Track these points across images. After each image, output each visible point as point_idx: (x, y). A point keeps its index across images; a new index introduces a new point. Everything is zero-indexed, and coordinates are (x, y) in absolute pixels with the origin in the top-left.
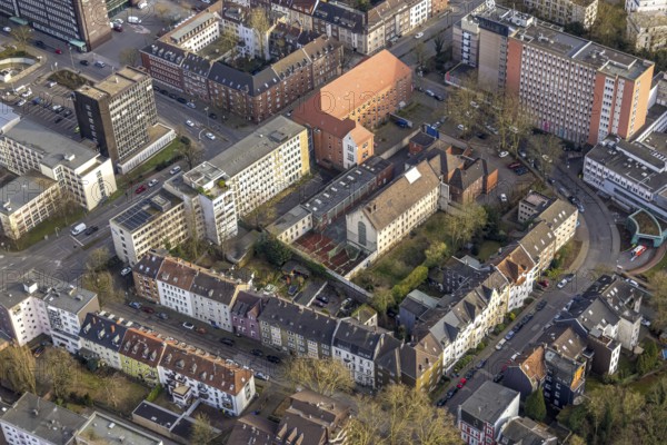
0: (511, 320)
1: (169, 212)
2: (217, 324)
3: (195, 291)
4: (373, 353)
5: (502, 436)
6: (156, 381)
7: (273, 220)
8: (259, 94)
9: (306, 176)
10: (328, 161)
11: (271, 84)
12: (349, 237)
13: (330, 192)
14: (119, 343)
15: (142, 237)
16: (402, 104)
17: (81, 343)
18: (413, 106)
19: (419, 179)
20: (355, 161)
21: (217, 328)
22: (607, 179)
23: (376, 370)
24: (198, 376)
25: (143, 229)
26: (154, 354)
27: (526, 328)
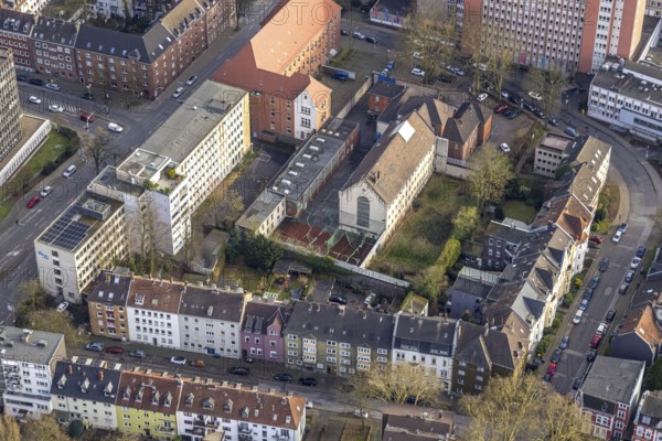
0: (578, 287)
1: (110, 220)
2: (218, 351)
3: (186, 311)
4: (451, 347)
5: (641, 416)
6: (173, 433)
7: (242, 212)
8: (155, 58)
9: (247, 156)
10: (269, 133)
11: (166, 44)
12: (342, 219)
13: (295, 168)
14: (114, 391)
15: (85, 255)
16: (333, 52)
17: (54, 403)
18: (344, 53)
19: (414, 135)
20: (313, 127)
21: (217, 357)
22: (623, 108)
23: (456, 368)
24: (239, 415)
25: (85, 245)
26: (170, 398)
27: (598, 293)
